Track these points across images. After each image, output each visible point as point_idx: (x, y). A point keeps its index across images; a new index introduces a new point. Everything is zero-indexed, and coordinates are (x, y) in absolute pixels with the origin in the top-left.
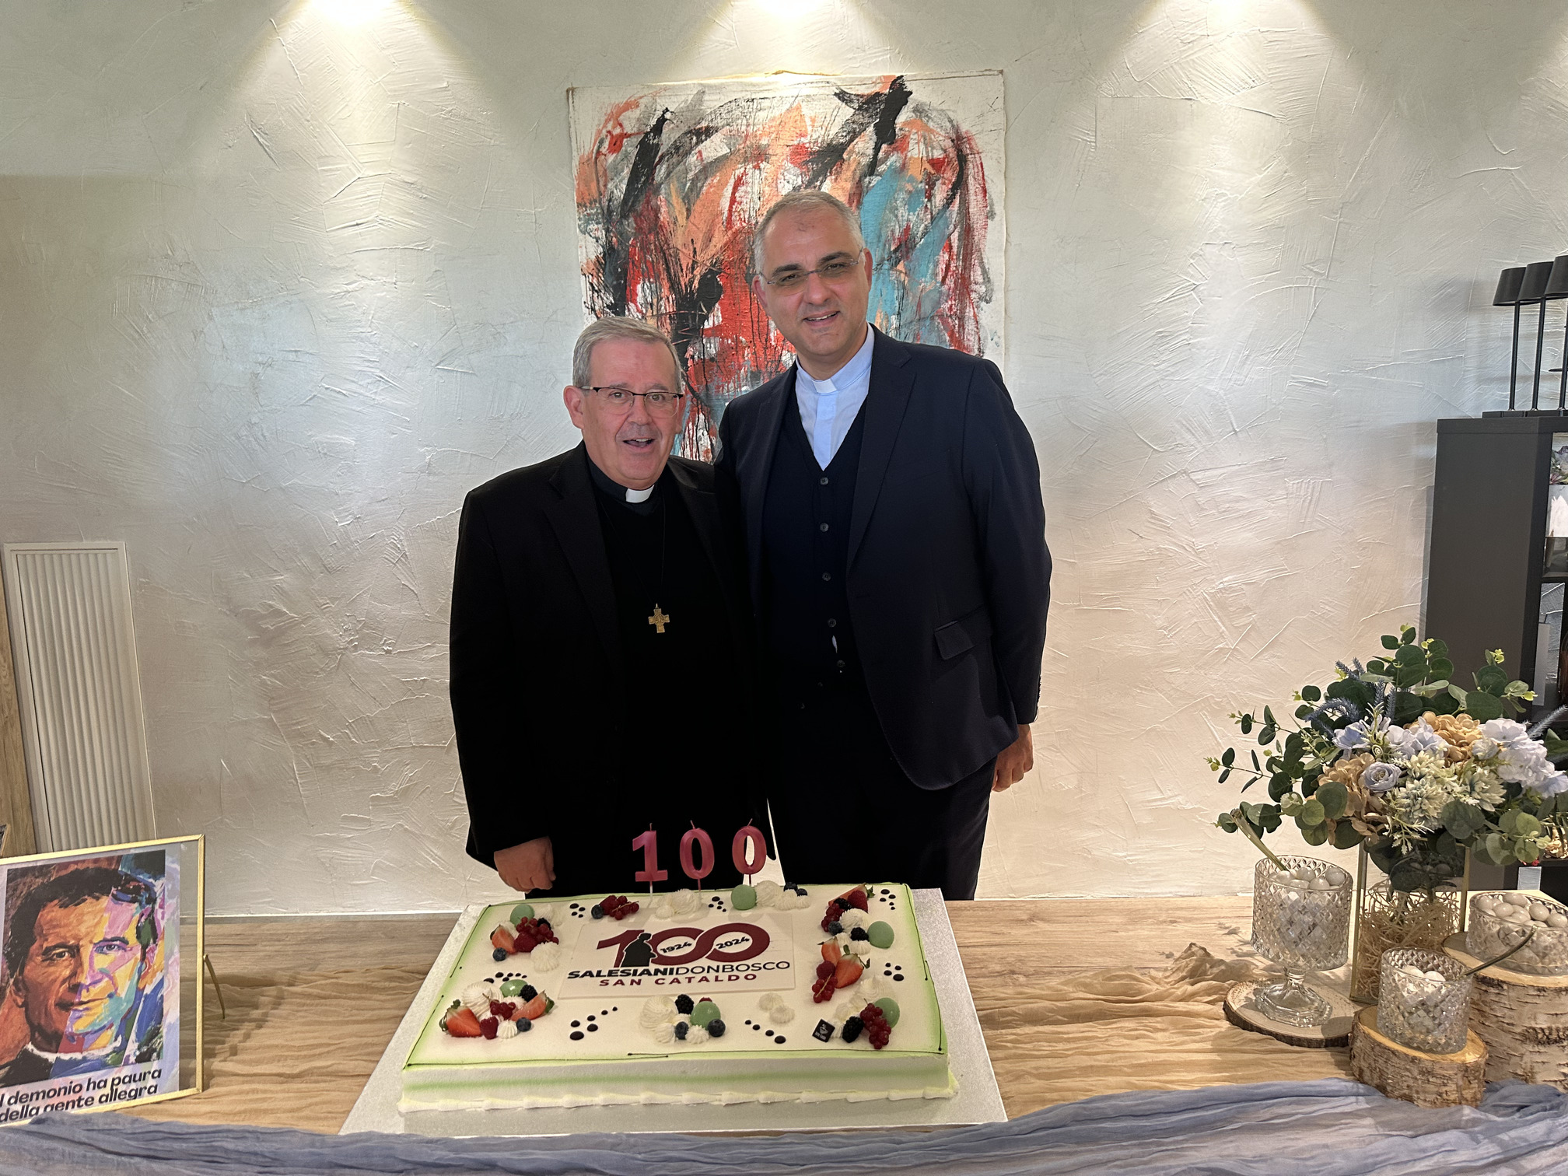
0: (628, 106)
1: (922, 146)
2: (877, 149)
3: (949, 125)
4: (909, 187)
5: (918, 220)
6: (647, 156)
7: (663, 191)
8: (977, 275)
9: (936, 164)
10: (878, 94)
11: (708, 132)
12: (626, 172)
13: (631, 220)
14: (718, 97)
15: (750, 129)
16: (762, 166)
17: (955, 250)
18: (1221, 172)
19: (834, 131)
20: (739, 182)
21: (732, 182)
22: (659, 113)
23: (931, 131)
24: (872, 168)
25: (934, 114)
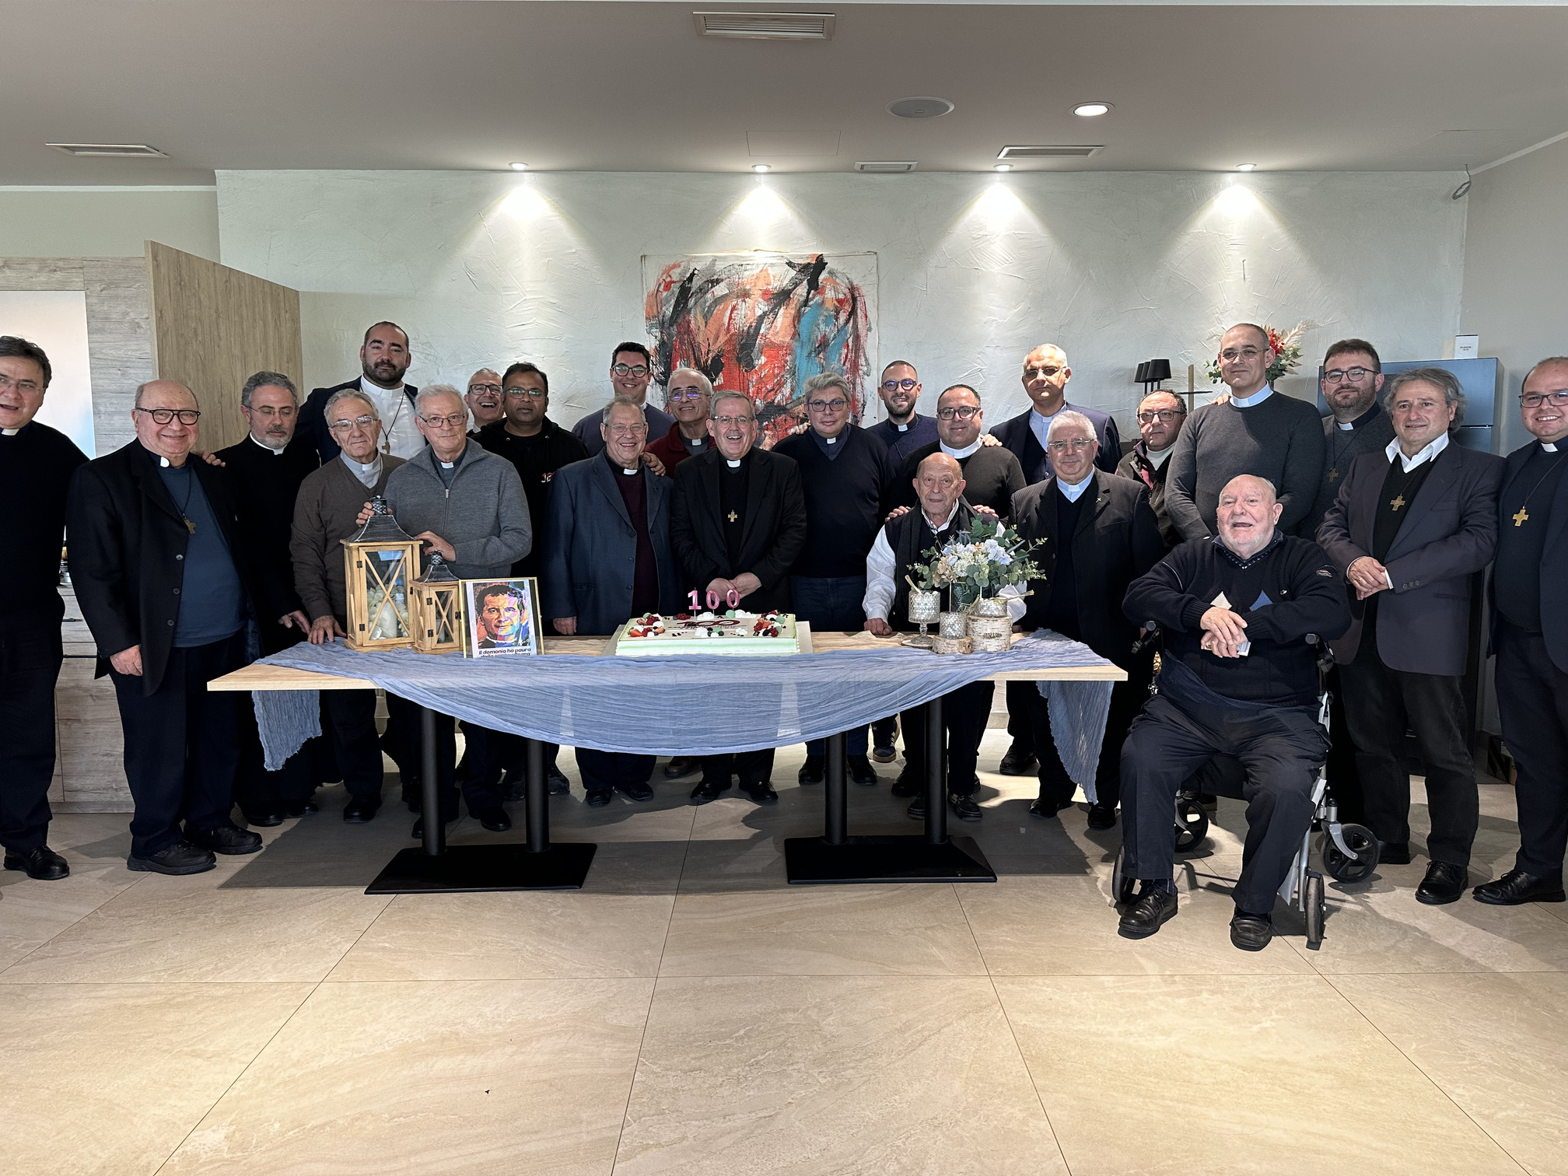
0: (675, 266)
1: (833, 292)
2: (809, 293)
3: (847, 281)
4: (825, 313)
5: (830, 331)
6: (684, 293)
7: (692, 312)
8: (862, 361)
9: (840, 301)
10: (809, 263)
11: (718, 281)
12: (673, 302)
13: (675, 327)
14: (722, 263)
15: (740, 280)
16: (746, 300)
17: (850, 347)
18: (994, 308)
19: (785, 283)
20: (734, 309)
21: (730, 308)
22: (691, 271)
23: (838, 284)
24: (806, 303)
25: (838, 275)
